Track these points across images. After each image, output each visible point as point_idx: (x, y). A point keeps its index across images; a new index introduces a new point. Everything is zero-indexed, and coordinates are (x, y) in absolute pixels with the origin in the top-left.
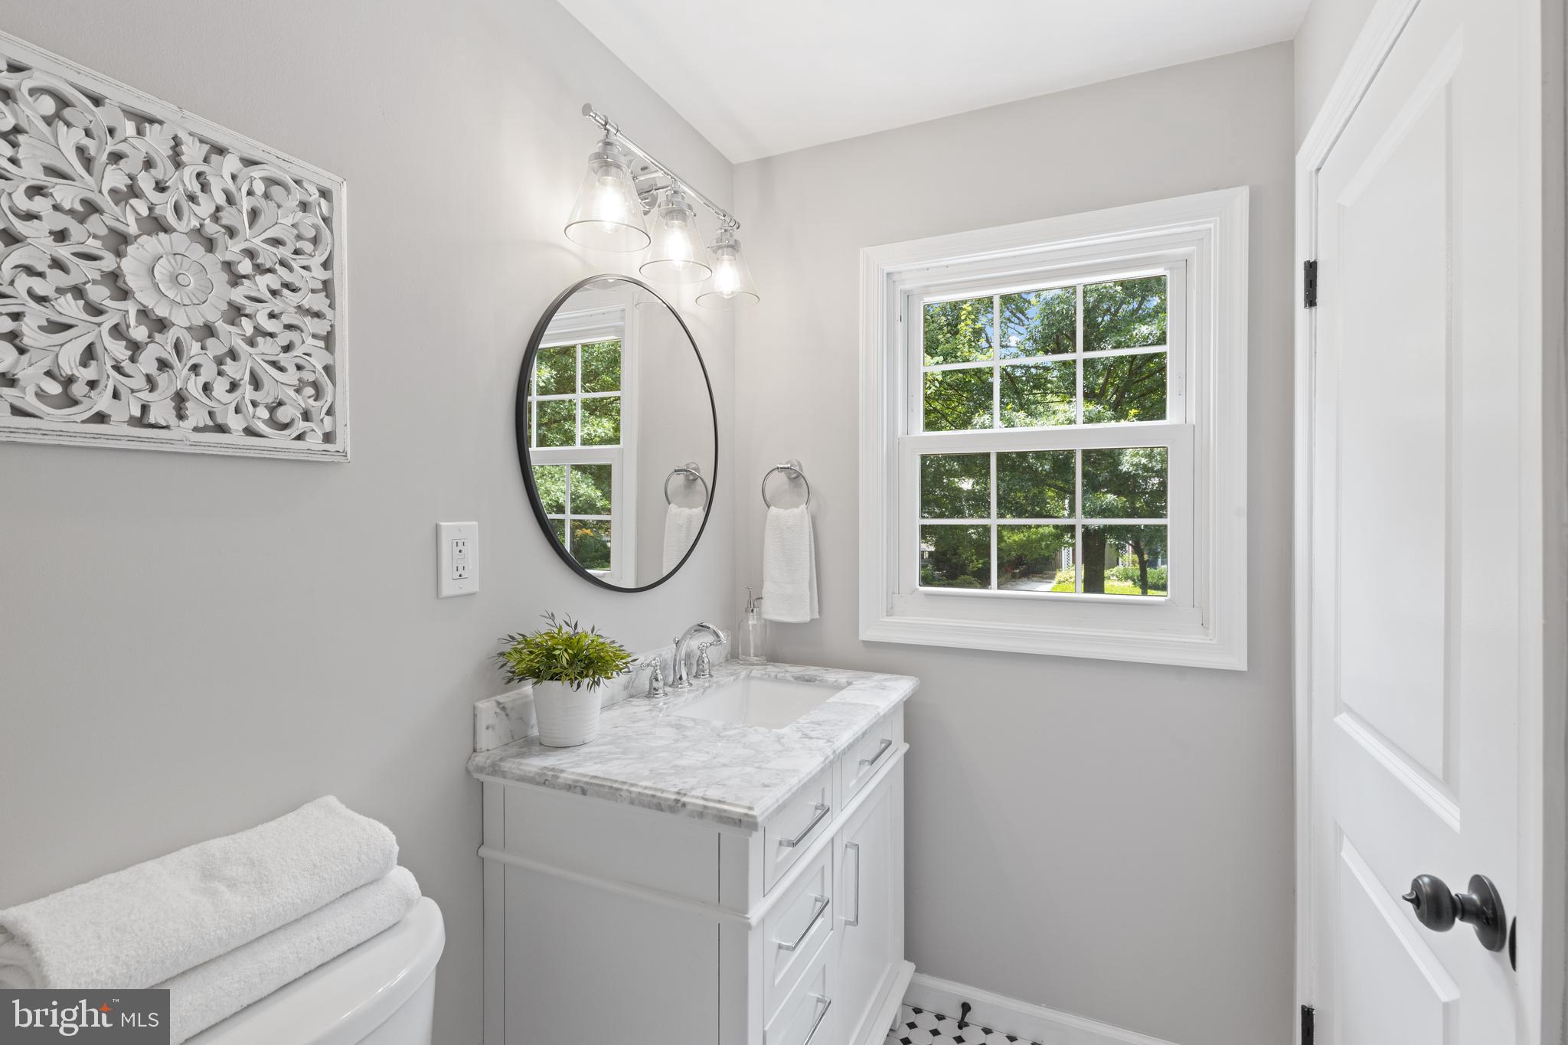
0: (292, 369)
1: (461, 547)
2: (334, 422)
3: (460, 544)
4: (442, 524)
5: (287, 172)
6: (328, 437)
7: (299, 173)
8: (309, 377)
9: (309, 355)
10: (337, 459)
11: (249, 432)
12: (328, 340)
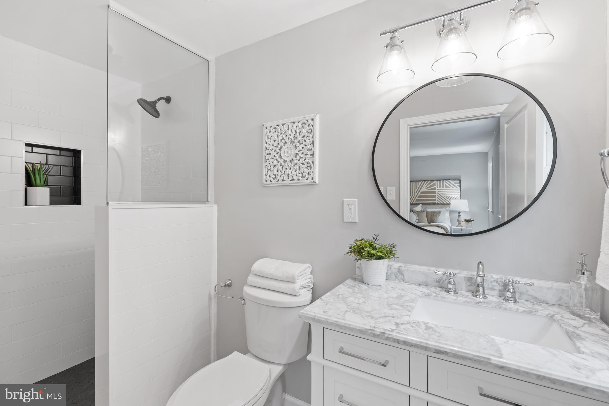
0: (306, 164)
1: (350, 207)
2: (313, 175)
3: (350, 206)
4: (344, 200)
5: (304, 120)
6: (313, 178)
7: (307, 119)
8: (309, 165)
9: (309, 160)
10: (315, 183)
11: (298, 180)
12: (312, 155)
